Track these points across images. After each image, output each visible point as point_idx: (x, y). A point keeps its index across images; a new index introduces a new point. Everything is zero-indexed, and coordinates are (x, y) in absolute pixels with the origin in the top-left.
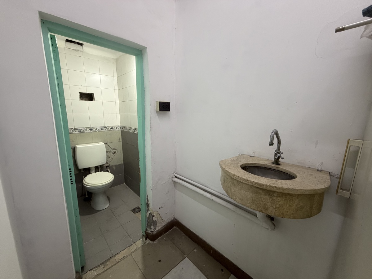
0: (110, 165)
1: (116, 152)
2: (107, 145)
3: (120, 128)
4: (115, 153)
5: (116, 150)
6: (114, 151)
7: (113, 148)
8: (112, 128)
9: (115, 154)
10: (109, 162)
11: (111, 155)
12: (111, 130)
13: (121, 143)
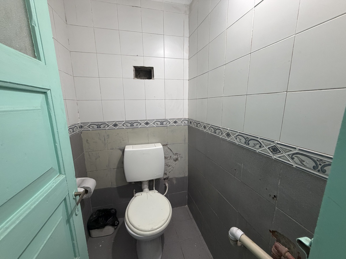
0: (170, 177)
1: (179, 159)
2: (166, 148)
3: (186, 122)
4: (176, 160)
5: (179, 156)
6: (176, 157)
7: (175, 153)
8: (175, 122)
9: (177, 162)
10: (168, 173)
11: (171, 162)
12: (175, 124)
13: (187, 145)
